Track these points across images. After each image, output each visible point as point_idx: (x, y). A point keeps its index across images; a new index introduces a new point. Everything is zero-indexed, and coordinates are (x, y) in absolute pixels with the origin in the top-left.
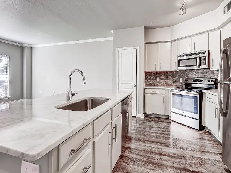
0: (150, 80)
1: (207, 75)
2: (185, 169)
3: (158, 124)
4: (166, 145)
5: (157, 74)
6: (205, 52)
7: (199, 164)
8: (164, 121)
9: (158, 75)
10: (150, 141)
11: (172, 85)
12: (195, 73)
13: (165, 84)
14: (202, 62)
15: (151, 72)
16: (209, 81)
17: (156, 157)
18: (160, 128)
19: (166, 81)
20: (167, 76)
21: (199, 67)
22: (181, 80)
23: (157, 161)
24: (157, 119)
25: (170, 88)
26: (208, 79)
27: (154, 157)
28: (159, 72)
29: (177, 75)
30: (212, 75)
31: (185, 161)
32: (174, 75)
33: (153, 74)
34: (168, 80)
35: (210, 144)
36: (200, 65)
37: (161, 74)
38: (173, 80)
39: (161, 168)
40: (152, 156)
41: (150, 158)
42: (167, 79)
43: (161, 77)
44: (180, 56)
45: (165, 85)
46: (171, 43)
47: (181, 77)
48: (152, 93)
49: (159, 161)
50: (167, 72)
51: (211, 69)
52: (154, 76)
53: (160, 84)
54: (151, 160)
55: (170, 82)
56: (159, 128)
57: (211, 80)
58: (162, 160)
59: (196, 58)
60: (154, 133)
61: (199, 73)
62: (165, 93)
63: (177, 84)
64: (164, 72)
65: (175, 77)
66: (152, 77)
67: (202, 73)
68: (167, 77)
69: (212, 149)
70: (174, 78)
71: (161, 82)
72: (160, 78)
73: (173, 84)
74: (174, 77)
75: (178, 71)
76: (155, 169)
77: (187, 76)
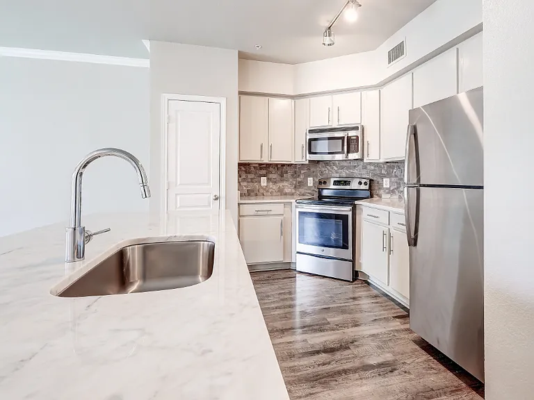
0: (245, 184)
1: (356, 172)
2: (364, 366)
3: (277, 287)
4: (311, 328)
5: (261, 169)
6: (357, 128)
7: (379, 347)
8: (284, 276)
9: (264, 172)
10: (277, 331)
11: (293, 194)
12: (336, 169)
13: (278, 191)
14: (352, 147)
15: (249, 164)
16: (360, 183)
17: (306, 363)
18: (284, 293)
19: (281, 185)
20: (282, 172)
21: (347, 156)
22: (310, 181)
23: (310, 371)
24: (269, 274)
25: (294, 201)
26: (358, 180)
27: (301, 363)
28: (267, 164)
29: (302, 172)
30: (364, 172)
31: (357, 349)
32: (295, 172)
33: (252, 169)
34: (285, 184)
35: (377, 303)
36: (348, 152)
37: (271, 169)
38: (294, 182)
39: (325, 382)
40: (296, 364)
41: (294, 371)
42: (282, 181)
43: (270, 176)
44: (311, 131)
45: (279, 193)
46: (293, 101)
47: (309, 176)
48: (257, 214)
49: (314, 370)
50: (283, 165)
51: (365, 161)
52: (256, 174)
53: (268, 191)
54: (298, 374)
55: (287, 186)
56: (280, 294)
57: (363, 181)
58: (319, 365)
59: (342, 138)
60: (276, 308)
61: (342, 168)
62: (284, 211)
63: (302, 190)
64: (277, 165)
65: (299, 176)
66: (250, 176)
67: (348, 168)
68: (282, 176)
69: (383, 312)
70: (296, 177)
71: (271, 186)
72: (268, 179)
73: (293, 191)
74: (296, 175)
75: (307, 162)
76: (315, 390)
77: (322, 173)
